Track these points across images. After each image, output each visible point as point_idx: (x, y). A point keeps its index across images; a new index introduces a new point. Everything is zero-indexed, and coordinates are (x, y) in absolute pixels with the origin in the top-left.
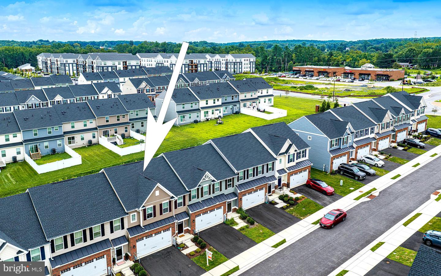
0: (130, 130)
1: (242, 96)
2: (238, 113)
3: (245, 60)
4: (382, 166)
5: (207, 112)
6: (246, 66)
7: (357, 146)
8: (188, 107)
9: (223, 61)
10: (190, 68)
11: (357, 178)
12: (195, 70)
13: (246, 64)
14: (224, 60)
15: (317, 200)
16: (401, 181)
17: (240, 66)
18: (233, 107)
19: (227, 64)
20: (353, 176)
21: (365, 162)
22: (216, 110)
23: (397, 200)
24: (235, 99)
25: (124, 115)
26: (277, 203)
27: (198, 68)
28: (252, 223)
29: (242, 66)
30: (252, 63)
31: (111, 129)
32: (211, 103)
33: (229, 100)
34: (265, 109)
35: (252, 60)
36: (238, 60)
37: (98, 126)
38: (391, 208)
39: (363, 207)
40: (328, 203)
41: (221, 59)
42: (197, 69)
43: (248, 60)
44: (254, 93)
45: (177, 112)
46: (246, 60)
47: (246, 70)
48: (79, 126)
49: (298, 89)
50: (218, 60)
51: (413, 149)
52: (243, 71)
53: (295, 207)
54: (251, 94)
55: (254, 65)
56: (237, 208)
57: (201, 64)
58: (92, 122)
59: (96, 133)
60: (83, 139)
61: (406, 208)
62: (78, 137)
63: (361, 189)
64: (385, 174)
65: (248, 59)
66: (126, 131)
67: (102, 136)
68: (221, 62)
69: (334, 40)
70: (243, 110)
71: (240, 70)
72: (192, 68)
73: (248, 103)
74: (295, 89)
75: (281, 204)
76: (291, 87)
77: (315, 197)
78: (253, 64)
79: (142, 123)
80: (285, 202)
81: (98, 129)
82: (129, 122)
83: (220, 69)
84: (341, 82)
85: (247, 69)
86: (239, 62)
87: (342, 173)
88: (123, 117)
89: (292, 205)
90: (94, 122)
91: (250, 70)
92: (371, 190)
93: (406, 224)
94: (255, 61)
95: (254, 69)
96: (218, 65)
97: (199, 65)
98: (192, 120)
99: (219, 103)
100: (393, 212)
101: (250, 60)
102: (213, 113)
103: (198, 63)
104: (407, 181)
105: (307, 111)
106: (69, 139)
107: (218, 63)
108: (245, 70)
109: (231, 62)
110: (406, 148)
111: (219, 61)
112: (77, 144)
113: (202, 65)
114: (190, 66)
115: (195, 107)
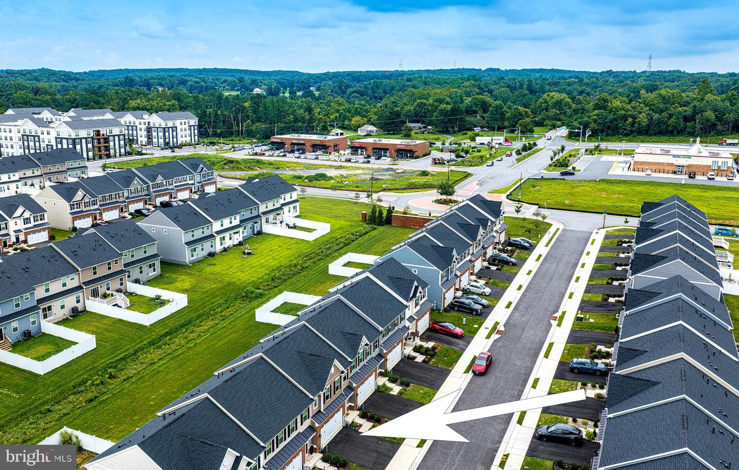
0: (127, 282)
1: (262, 208)
2: (260, 233)
3: (181, 124)
4: (490, 294)
5: (224, 238)
6: (184, 133)
7: (460, 273)
8: (198, 234)
9: (140, 124)
10: (96, 144)
11: (474, 313)
12: (104, 146)
13: (183, 130)
14: (143, 123)
15: (453, 346)
16: (516, 308)
17: (175, 133)
18: (253, 225)
19: (149, 130)
20: (469, 310)
21: (470, 291)
22: (235, 233)
23: (525, 332)
24: (255, 213)
25: (117, 260)
26: (415, 358)
27: (110, 142)
28: (407, 385)
29: (177, 133)
30: (192, 127)
31: (101, 285)
32: (227, 223)
33: (247, 215)
34: (295, 224)
35: (192, 122)
36: (170, 124)
37: (83, 283)
38: (525, 341)
39: (499, 345)
40: (464, 347)
41: (137, 122)
42: (108, 144)
43: (187, 123)
44: (276, 201)
45: (185, 243)
46: (183, 124)
47: (184, 139)
48: (56, 287)
49: (305, 179)
50: (130, 123)
51: (506, 268)
52: (179, 142)
53: (436, 357)
54: (272, 203)
55: (196, 131)
56: (383, 371)
57: (114, 136)
58: (74, 279)
59: (81, 295)
60: (63, 307)
61: (537, 340)
62: (56, 305)
63: (484, 325)
64: (497, 303)
65: (187, 121)
66: (122, 284)
67: (90, 297)
68: (136, 126)
69: (282, 70)
70: (267, 229)
71: (175, 140)
72: (99, 143)
73: (271, 217)
74: (300, 180)
75: (420, 358)
76: (294, 177)
77: (449, 343)
78: (194, 129)
79: (141, 268)
80: (421, 354)
81: (84, 287)
82: (124, 269)
83: (135, 138)
84: (353, 162)
85: (186, 139)
86: (172, 128)
87: (456, 309)
88: (115, 264)
89: (432, 356)
90: (76, 277)
91: (190, 139)
92: (495, 324)
93: (546, 356)
94: (197, 124)
95: (196, 137)
96: (130, 132)
97: (111, 138)
98: (205, 253)
99: (236, 222)
100: (529, 346)
101: (189, 123)
102: (230, 239)
103: (108, 134)
104: (521, 308)
105: (351, 221)
106: (44, 310)
107: (130, 128)
108: (182, 139)
109: (157, 128)
110: (500, 267)
111: (132, 124)
112: (56, 316)
113: (116, 138)
114: (96, 141)
115: (207, 233)
